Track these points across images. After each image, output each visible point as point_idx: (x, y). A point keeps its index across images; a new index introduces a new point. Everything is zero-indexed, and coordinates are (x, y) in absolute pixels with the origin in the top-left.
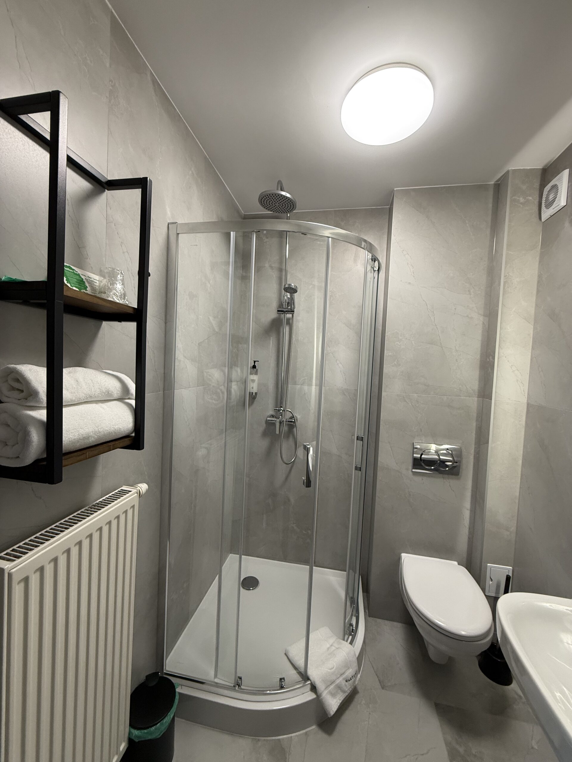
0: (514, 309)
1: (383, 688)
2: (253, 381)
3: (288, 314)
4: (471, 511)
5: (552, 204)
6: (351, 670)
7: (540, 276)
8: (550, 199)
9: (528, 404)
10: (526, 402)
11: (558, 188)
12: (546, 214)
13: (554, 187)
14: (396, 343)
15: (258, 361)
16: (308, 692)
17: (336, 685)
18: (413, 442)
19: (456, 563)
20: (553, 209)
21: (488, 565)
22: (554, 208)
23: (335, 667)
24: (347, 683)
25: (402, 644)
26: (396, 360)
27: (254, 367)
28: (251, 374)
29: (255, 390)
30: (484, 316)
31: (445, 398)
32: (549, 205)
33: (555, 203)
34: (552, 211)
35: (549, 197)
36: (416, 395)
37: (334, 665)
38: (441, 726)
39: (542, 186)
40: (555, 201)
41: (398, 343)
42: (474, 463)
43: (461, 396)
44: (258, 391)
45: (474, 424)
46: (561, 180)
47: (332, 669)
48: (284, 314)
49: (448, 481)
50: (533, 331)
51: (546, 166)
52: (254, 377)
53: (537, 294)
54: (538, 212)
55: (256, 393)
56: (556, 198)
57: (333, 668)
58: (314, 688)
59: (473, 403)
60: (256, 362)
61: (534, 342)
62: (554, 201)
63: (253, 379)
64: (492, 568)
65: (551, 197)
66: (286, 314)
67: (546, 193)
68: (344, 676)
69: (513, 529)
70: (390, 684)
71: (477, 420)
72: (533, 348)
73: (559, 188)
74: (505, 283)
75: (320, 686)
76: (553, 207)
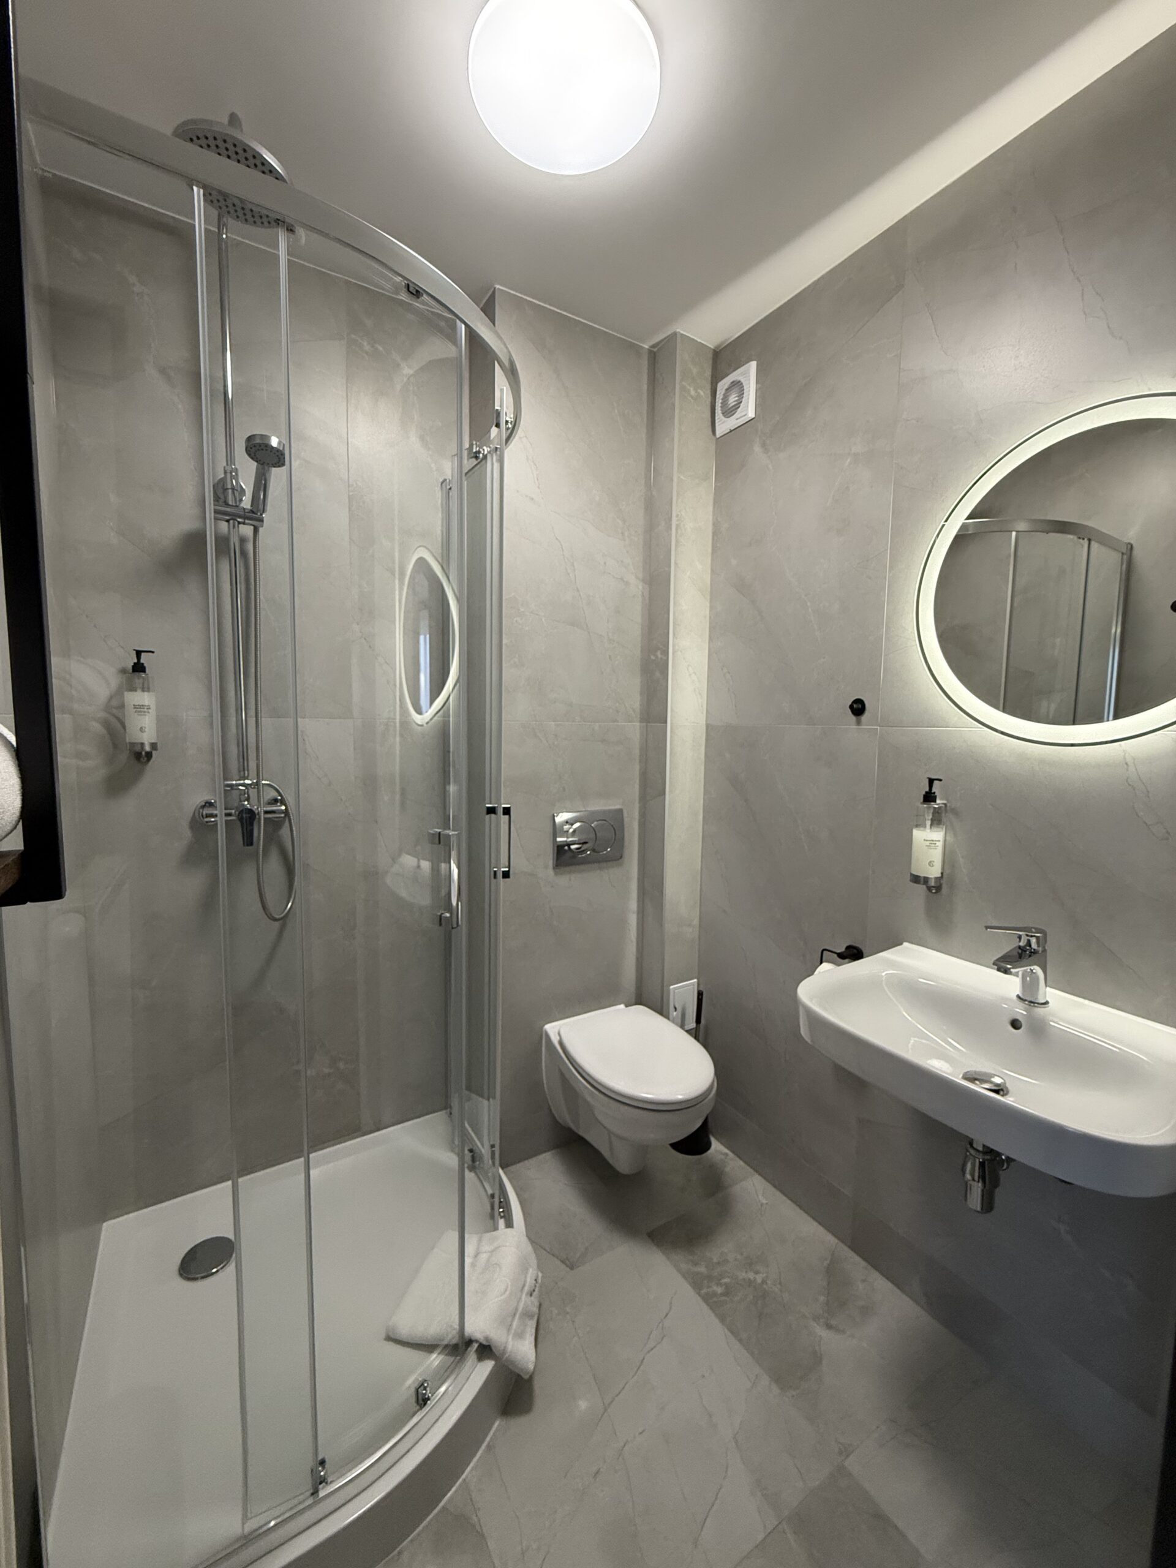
0: (688, 574)
1: (572, 1268)
2: (140, 709)
3: (244, 523)
4: (638, 913)
5: (733, 412)
6: (531, 1270)
7: (716, 525)
8: (729, 403)
9: (708, 726)
10: (704, 722)
11: (743, 390)
12: (724, 425)
13: (735, 384)
14: (515, 619)
15: (153, 652)
16: (477, 1365)
17: (520, 1314)
18: (552, 814)
19: (622, 1006)
20: (737, 419)
21: (672, 987)
22: (739, 418)
23: (510, 1284)
24: (532, 1298)
25: (567, 1183)
26: (517, 656)
27: (139, 668)
28: (133, 689)
29: (147, 737)
30: (643, 581)
31: (597, 726)
32: (729, 412)
33: (739, 410)
34: (732, 423)
35: (728, 400)
36: (553, 723)
37: (508, 1284)
38: (668, 1258)
39: (715, 379)
40: (738, 408)
41: (518, 619)
42: (639, 834)
43: (618, 722)
44: (158, 737)
45: (637, 767)
46: (746, 374)
47: (506, 1290)
48: (231, 522)
49: (606, 871)
50: (710, 611)
51: (719, 346)
52: (145, 698)
53: (713, 553)
54: (710, 419)
55: (154, 746)
56: (741, 402)
57: (507, 1287)
58: (485, 1350)
59: (634, 730)
60: (143, 655)
61: (712, 629)
62: (737, 406)
63: (143, 704)
64: (676, 991)
65: (732, 399)
66: (239, 523)
67: (723, 392)
68: (526, 1289)
69: (696, 922)
70: (578, 1255)
71: (640, 761)
72: (711, 639)
73: (745, 388)
74: (678, 526)
75: (498, 1336)
76: (736, 415)
